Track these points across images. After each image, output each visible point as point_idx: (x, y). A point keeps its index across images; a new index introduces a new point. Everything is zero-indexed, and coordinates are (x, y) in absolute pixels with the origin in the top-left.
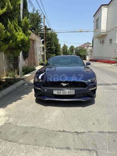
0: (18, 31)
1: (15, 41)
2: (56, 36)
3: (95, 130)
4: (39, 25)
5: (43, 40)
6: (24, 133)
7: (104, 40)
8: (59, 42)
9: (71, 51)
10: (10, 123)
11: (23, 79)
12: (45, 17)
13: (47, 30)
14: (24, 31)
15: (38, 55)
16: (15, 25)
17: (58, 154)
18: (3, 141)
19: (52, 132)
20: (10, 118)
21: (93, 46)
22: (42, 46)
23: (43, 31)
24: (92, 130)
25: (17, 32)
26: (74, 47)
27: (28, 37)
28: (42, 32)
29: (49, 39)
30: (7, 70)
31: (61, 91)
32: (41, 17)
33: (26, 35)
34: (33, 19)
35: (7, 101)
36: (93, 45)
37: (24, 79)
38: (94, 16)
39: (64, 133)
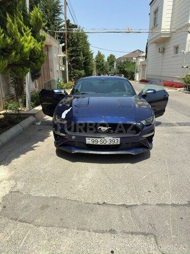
0: (25, 34)
1: (20, 52)
2: (85, 37)
3: (152, 202)
4: (56, 18)
5: (63, 44)
6: (43, 208)
7: (166, 47)
8: (90, 47)
9: (110, 64)
10: (18, 192)
11: (33, 115)
12: (66, 4)
13: (70, 27)
14: (34, 34)
15: (55, 71)
16: (18, 23)
17: (98, 241)
18: (11, 221)
19: (87, 205)
20: (18, 183)
21: (146, 57)
22: (62, 55)
23: (64, 30)
24: (148, 202)
25: (23, 35)
26: (114, 56)
27: (42, 44)
28: (62, 31)
29: (74, 44)
30: (6, 99)
31: (99, 140)
32: (60, 4)
33: (37, 40)
34: (46, 7)
35: (10, 152)
36: (146, 55)
37: (35, 114)
38: (150, 4)
39: (105, 207)
